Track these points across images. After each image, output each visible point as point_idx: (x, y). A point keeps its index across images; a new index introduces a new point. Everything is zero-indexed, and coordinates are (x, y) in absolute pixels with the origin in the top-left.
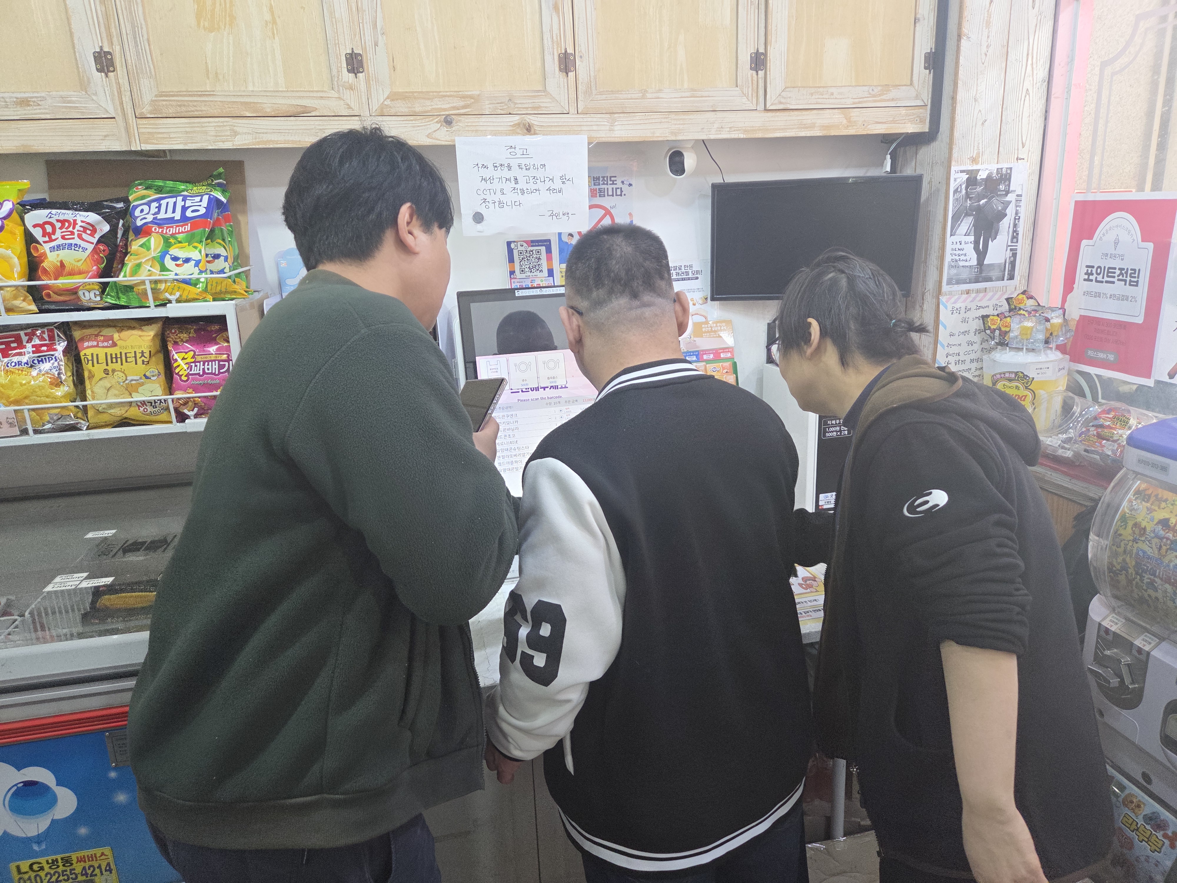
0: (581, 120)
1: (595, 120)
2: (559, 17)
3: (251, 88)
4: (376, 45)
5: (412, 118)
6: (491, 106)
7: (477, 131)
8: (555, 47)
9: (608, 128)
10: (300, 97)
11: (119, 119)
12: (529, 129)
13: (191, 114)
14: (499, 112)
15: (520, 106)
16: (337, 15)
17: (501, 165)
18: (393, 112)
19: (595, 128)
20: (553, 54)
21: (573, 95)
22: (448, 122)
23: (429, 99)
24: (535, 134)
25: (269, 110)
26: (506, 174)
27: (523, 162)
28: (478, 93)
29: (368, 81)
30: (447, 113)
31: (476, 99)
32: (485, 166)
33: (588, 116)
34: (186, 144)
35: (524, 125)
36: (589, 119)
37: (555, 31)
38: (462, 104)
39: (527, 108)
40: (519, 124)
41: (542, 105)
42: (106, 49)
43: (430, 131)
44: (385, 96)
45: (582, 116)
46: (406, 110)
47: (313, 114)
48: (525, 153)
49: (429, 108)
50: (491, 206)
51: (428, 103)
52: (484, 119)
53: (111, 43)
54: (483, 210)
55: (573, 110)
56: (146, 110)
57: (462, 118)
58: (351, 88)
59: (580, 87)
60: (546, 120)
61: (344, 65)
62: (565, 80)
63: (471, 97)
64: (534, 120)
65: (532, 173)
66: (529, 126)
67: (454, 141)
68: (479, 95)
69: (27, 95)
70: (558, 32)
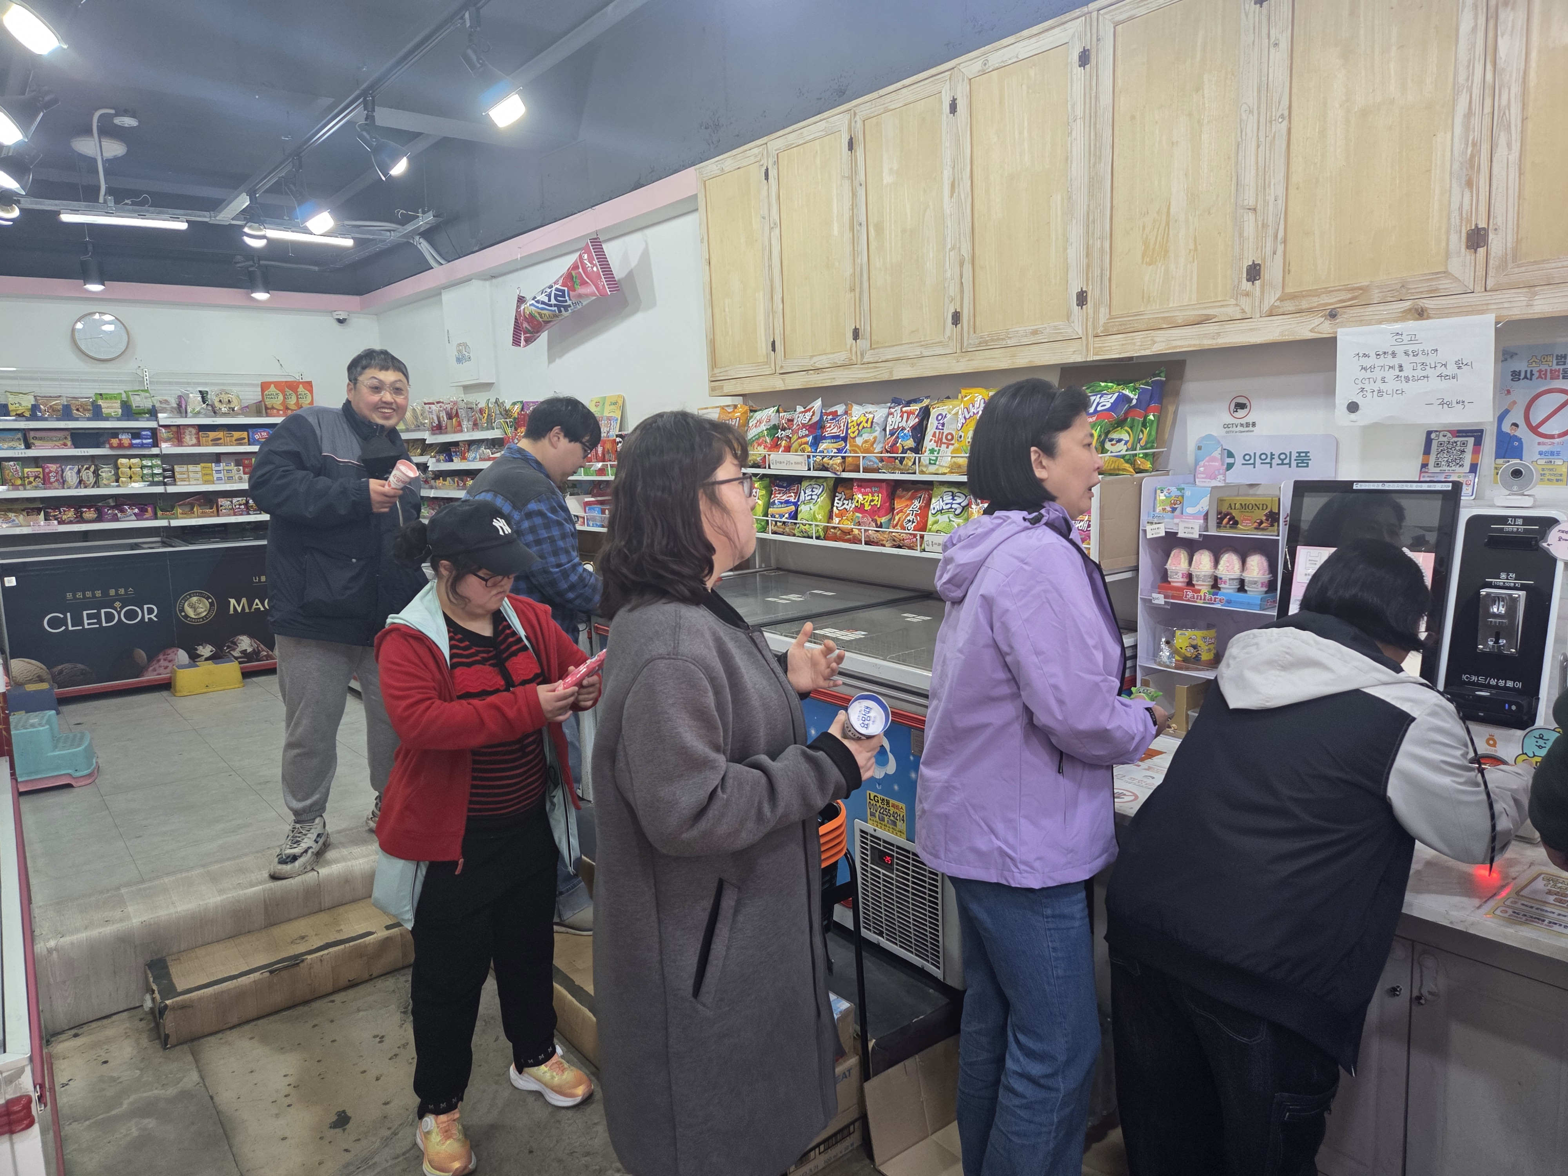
0: (1489, 298)
1: (1508, 296)
2: (1472, 192)
3: (1171, 305)
4: (1275, 253)
5: (1298, 315)
6: (1380, 295)
7: (1361, 321)
8: (1464, 222)
9: (1525, 303)
10: (1205, 308)
11: (1084, 338)
12: (1421, 314)
13: (1127, 331)
14: (1389, 299)
15: (1413, 291)
16: (1246, 234)
17: (1385, 353)
18: (1281, 311)
19: (1506, 305)
20: (1461, 232)
21: (1481, 272)
22: (1333, 315)
23: (1316, 296)
24: (1428, 318)
25: (1180, 321)
26: (1389, 361)
27: (1410, 348)
28: (1367, 284)
29: (1262, 287)
30: (1333, 307)
31: (1364, 290)
32: (1365, 355)
33: (1498, 292)
34: (1120, 353)
35: (1416, 310)
36: (1500, 296)
37: (1466, 207)
38: (1349, 296)
39: (1421, 292)
40: (1410, 310)
41: (1440, 287)
42: (1084, 289)
43: (1313, 326)
44: (1277, 297)
45: (1490, 293)
46: (1293, 308)
47: (1214, 320)
48: (1413, 339)
49: (1315, 304)
50: (1369, 395)
51: (1315, 299)
52: (1370, 309)
53: (1087, 284)
54: (1358, 400)
55: (1479, 288)
56: (1099, 331)
57: (1347, 310)
58: (1247, 294)
59: (1491, 262)
60: (1444, 302)
61: (1245, 275)
62: (1473, 258)
63: (1360, 288)
64: (1428, 304)
65: (1421, 359)
66: (1422, 311)
67: (1336, 332)
68: (1368, 286)
69: (1036, 327)
70: (1469, 208)
